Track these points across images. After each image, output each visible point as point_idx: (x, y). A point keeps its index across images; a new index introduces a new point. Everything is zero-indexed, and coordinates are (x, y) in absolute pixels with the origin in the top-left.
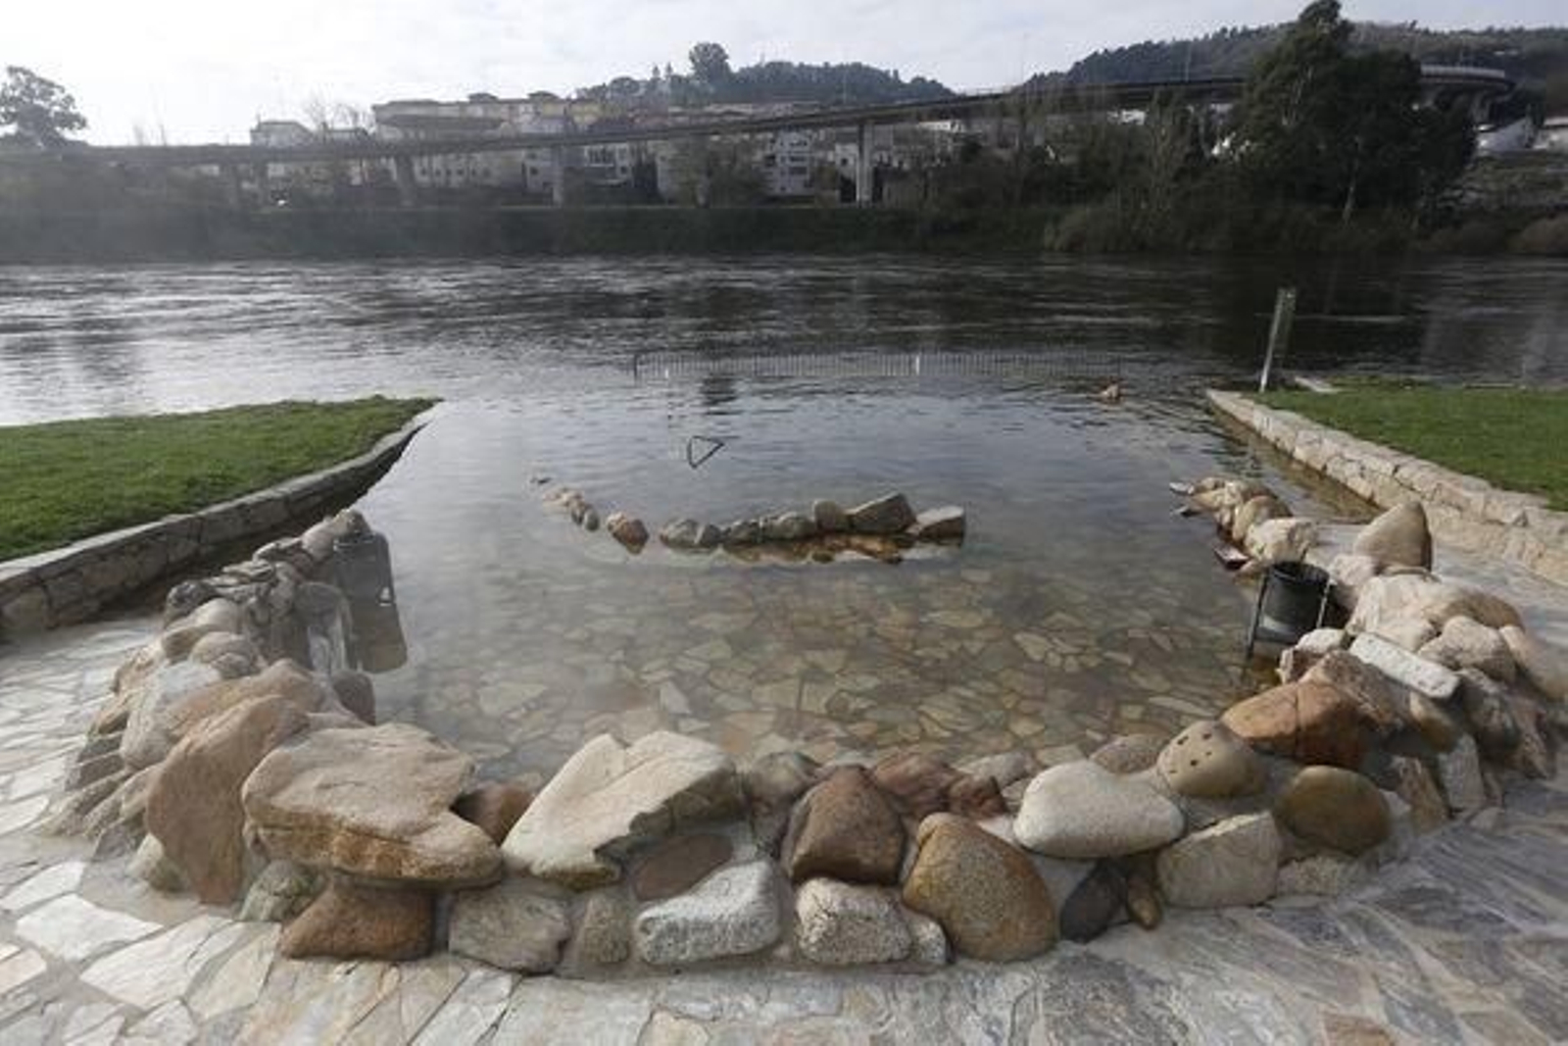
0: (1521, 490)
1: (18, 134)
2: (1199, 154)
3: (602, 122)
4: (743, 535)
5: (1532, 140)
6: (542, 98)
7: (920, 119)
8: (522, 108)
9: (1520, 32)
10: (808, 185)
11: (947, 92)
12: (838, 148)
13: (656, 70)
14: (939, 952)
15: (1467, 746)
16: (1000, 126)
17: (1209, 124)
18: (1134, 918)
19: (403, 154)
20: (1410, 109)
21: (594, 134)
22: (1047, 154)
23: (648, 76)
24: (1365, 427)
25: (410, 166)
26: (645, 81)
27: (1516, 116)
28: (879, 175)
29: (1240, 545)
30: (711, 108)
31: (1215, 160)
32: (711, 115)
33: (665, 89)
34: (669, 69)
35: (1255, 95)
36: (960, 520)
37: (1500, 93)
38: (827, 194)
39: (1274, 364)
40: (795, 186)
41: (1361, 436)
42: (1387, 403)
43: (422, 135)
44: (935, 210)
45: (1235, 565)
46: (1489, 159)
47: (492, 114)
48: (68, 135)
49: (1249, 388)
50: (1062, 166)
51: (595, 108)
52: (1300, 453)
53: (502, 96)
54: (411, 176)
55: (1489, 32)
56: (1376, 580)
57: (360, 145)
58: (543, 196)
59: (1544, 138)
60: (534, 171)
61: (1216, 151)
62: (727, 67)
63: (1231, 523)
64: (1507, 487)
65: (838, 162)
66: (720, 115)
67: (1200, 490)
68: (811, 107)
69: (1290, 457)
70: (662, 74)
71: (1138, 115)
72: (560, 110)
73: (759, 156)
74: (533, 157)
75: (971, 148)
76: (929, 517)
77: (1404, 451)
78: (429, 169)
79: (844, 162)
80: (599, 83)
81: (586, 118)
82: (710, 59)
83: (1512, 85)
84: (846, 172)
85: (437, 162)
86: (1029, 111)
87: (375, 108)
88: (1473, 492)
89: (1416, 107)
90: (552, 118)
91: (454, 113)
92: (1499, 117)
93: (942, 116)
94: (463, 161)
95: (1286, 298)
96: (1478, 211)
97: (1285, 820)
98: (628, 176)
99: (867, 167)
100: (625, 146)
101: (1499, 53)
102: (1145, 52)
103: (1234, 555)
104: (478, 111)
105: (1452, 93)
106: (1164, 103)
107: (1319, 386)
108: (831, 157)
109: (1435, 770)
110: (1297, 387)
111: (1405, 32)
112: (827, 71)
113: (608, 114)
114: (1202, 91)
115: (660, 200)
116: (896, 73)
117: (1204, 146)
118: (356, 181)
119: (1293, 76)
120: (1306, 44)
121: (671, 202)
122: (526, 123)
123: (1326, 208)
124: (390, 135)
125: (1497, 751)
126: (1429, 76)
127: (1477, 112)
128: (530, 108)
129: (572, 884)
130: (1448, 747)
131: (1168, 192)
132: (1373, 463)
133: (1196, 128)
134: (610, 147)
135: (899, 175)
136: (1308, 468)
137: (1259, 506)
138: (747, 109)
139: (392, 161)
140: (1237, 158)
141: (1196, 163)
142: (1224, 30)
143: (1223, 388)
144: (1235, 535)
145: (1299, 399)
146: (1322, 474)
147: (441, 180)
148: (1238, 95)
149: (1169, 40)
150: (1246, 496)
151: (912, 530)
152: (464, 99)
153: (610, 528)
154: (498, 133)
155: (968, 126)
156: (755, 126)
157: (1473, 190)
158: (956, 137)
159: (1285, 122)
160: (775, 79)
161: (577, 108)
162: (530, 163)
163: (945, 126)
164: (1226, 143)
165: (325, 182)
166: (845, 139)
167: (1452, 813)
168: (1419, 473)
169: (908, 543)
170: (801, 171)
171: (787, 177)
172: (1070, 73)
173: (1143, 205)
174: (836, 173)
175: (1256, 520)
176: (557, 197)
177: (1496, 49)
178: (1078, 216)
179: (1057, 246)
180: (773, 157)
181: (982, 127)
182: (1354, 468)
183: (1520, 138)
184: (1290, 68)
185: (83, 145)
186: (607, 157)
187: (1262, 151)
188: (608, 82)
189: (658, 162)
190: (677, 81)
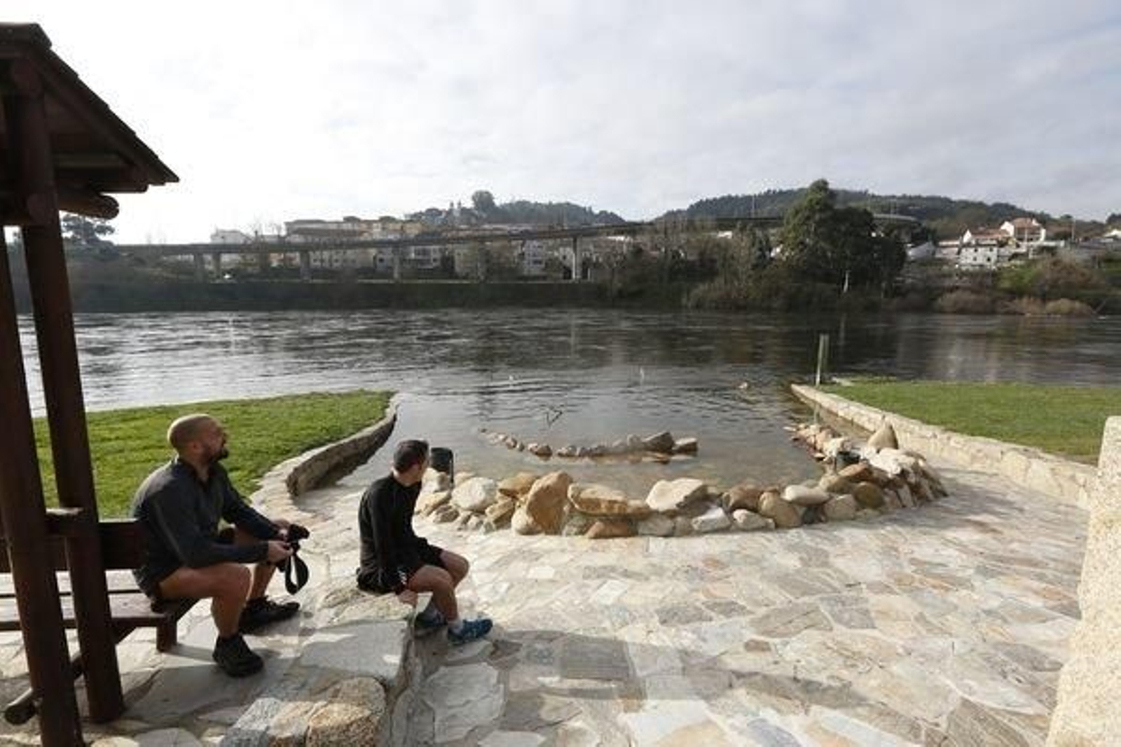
0: (934, 424)
1: (73, 237)
2: (764, 256)
3: (423, 234)
4: (598, 451)
5: (934, 253)
6: (386, 220)
7: (608, 234)
8: (375, 225)
9: (919, 198)
10: (544, 270)
11: (621, 220)
12: (561, 249)
13: (452, 204)
14: (773, 526)
15: (906, 488)
16: (653, 238)
17: (768, 241)
18: (821, 521)
19: (304, 250)
20: (870, 235)
21: (418, 241)
22: (680, 255)
23: (447, 207)
24: (869, 401)
25: (308, 257)
26: (444, 211)
27: (926, 240)
28: (585, 265)
29: (821, 451)
30: (486, 226)
31: (772, 259)
32: (485, 230)
33: (457, 214)
34: (460, 204)
35: (790, 227)
36: (694, 444)
37: (914, 228)
38: (555, 275)
39: (822, 371)
40: (536, 270)
41: (867, 404)
42: (877, 390)
43: (317, 240)
44: (620, 285)
45: (821, 459)
46: (913, 262)
47: (356, 228)
48: (102, 237)
49: (811, 383)
50: (688, 262)
51: (418, 225)
52: (841, 413)
53: (363, 218)
54: (308, 263)
55: (904, 197)
56: (878, 456)
57: (281, 245)
58: (387, 274)
59: (940, 252)
60: (381, 260)
61: (773, 254)
62: (493, 204)
63: (815, 442)
64: (928, 423)
65: (561, 258)
66: (491, 230)
67: (798, 429)
68: (543, 227)
69: (836, 415)
70: (456, 206)
71: (728, 234)
72: (398, 226)
73: (516, 253)
74: (381, 252)
75: (638, 251)
76: (680, 442)
77: (887, 410)
78: (319, 259)
79: (565, 257)
80: (418, 210)
81: (413, 231)
82: (484, 200)
83: (920, 225)
84: (566, 263)
85: (326, 254)
86: (669, 231)
87: (287, 224)
88: (915, 426)
89: (874, 235)
90: (395, 231)
91: (334, 227)
92: (917, 240)
93: (621, 233)
94: (341, 254)
95: (824, 340)
96: (913, 288)
97: (856, 498)
98: (438, 264)
99: (579, 261)
100: (437, 247)
101: (911, 208)
102: (729, 200)
103: (819, 455)
104: (348, 226)
105: (891, 228)
106: (742, 229)
107: (845, 382)
108: (556, 254)
109: (896, 492)
110: (834, 383)
111: (862, 196)
112: (550, 206)
113: (426, 230)
114: (764, 223)
115: (457, 277)
116: (590, 208)
117: (767, 253)
118: (275, 264)
119: (808, 218)
120: (814, 202)
121: (465, 278)
122: (377, 233)
123: (835, 286)
124: (297, 239)
125: (915, 489)
126: (877, 219)
127: (905, 238)
128: (380, 225)
129: (671, 514)
130: (901, 487)
131: (750, 276)
132: (873, 415)
133: (761, 242)
134: (427, 247)
135: (597, 265)
136: (844, 419)
137: (827, 434)
138: (507, 227)
139: (298, 254)
140: (784, 259)
141: (763, 261)
142: (769, 191)
143: (799, 384)
144: (819, 447)
145: (835, 388)
146: (852, 422)
147: (326, 265)
148: (781, 225)
149: (740, 195)
150: (821, 430)
151: (673, 448)
152: (341, 219)
153: (531, 450)
154: (362, 239)
155: (635, 239)
156: (510, 237)
157: (909, 277)
158: (629, 244)
159: (808, 240)
160: (522, 210)
161: (408, 225)
162: (380, 256)
163: (622, 238)
164: (778, 250)
165: (255, 264)
166: (565, 245)
167: (904, 506)
168: (892, 419)
169: (672, 453)
170: (540, 262)
171: (531, 265)
172: (688, 210)
173: (736, 283)
174: (561, 263)
175: (826, 439)
176: (396, 275)
177: (910, 205)
178: (701, 289)
179: (690, 305)
180: (523, 254)
181: (643, 239)
182: (865, 419)
183: (928, 251)
184: (807, 213)
185: (110, 243)
186: (425, 252)
187: (797, 256)
188: (423, 210)
189: (456, 257)
190: (464, 211)
